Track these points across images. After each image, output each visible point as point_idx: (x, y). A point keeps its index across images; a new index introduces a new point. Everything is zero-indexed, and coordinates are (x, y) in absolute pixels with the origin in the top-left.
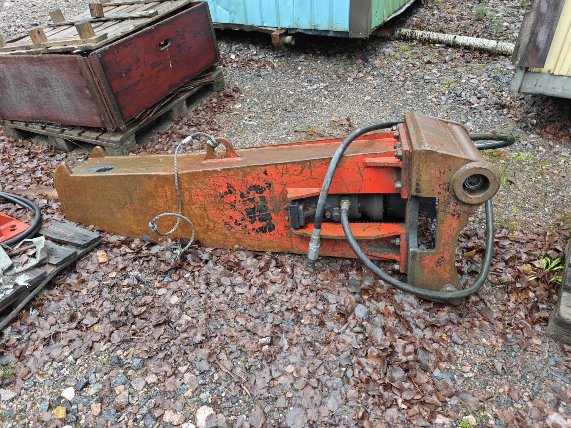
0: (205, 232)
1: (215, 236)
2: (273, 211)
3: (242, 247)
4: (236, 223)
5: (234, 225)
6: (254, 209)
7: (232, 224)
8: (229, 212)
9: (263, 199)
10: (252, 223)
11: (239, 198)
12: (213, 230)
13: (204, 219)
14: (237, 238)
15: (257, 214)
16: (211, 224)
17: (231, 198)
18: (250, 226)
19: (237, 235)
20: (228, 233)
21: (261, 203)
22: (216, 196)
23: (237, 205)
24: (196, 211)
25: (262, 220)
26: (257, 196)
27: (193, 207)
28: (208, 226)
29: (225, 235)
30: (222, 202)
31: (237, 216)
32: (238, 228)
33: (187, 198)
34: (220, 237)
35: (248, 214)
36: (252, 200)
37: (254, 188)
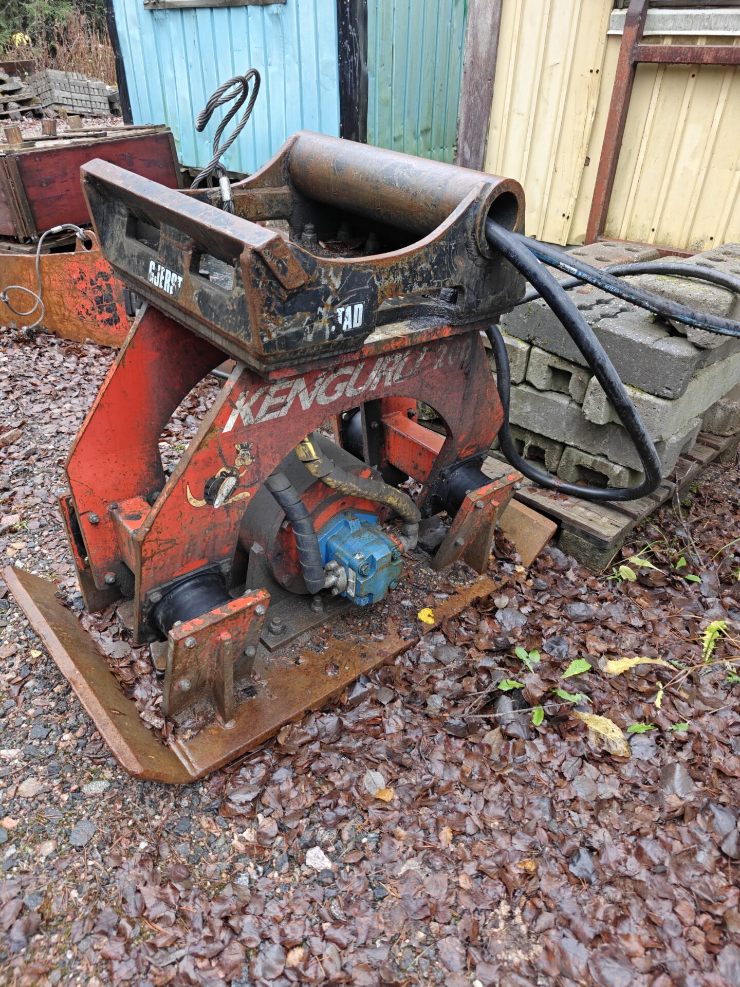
0: (62, 322)
1: (70, 327)
2: (118, 301)
3: (92, 341)
4: (87, 313)
5: (85, 315)
6: (101, 298)
7: (84, 314)
8: (82, 301)
9: (108, 286)
10: (100, 313)
11: (89, 285)
12: (68, 320)
13: (60, 306)
14: (88, 331)
15: (105, 303)
16: (67, 313)
17: (81, 285)
18: (99, 318)
19: (89, 327)
20: (80, 323)
21: (107, 292)
22: (70, 282)
23: (88, 292)
24: (54, 298)
25: (109, 310)
26: (104, 283)
27: (52, 293)
28: (64, 315)
29: (77, 326)
30: (75, 288)
31: (88, 305)
32: (89, 318)
33: (47, 283)
34: (75, 329)
35: (98, 303)
36: (100, 287)
37: (101, 274)
